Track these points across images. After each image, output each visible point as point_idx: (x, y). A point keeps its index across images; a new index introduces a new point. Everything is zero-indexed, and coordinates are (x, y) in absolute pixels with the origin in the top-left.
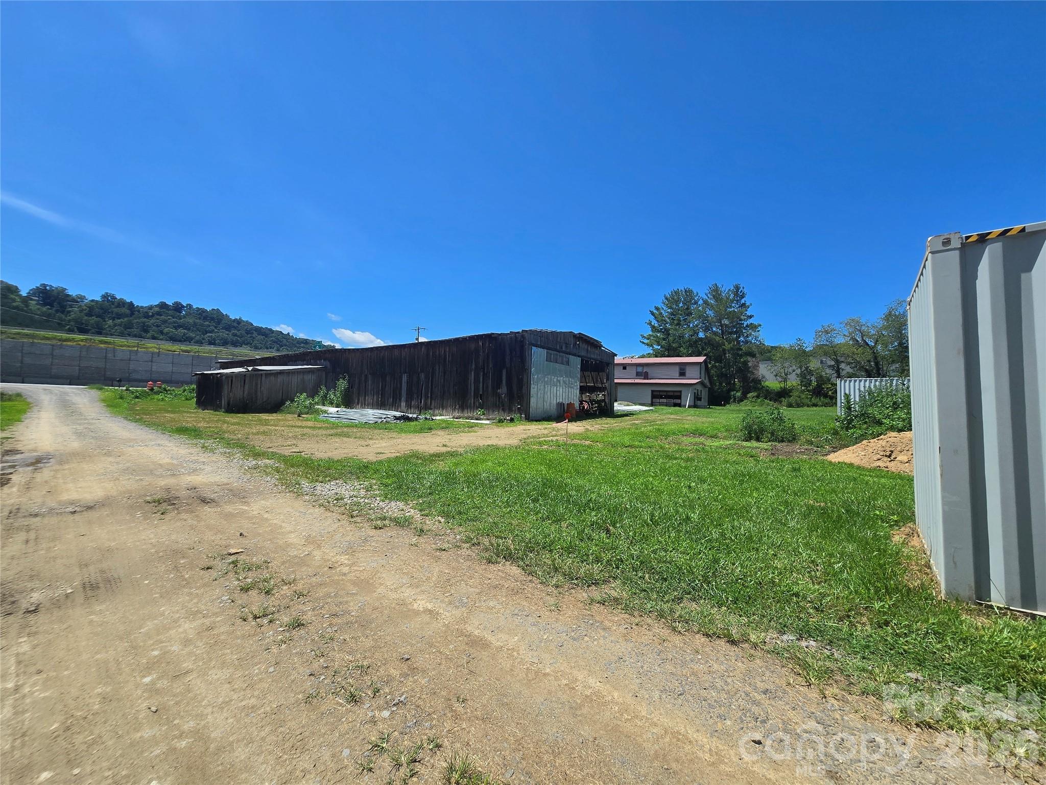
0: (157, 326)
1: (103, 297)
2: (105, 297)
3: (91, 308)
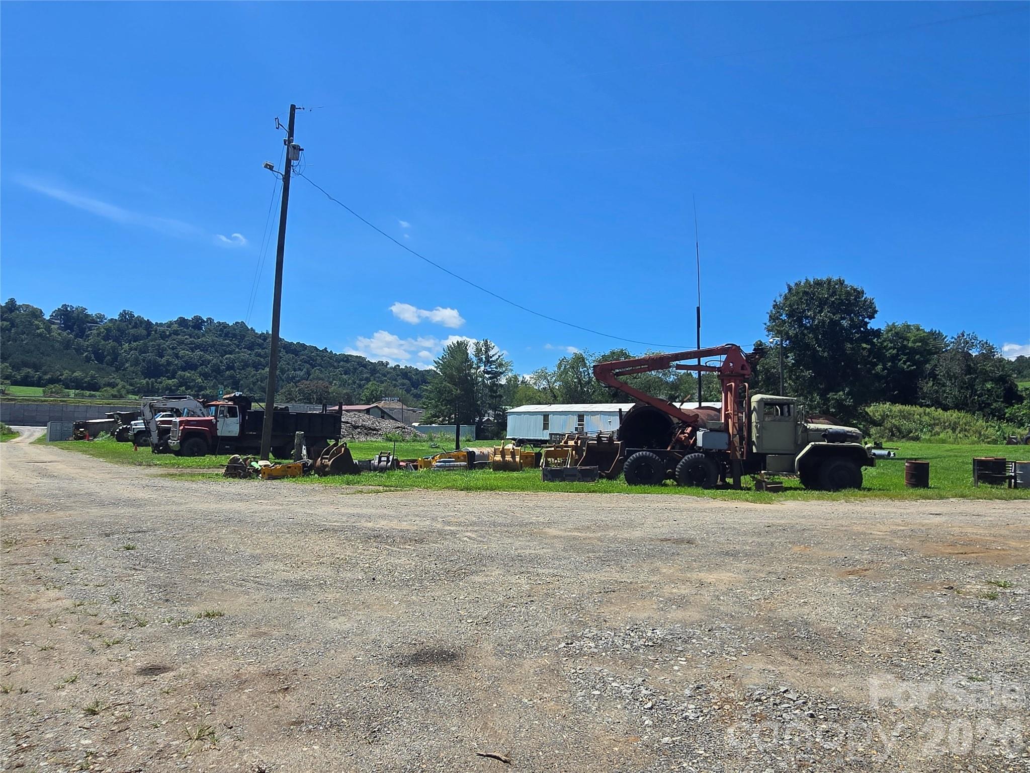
1: (122, 315)
3: (108, 330)
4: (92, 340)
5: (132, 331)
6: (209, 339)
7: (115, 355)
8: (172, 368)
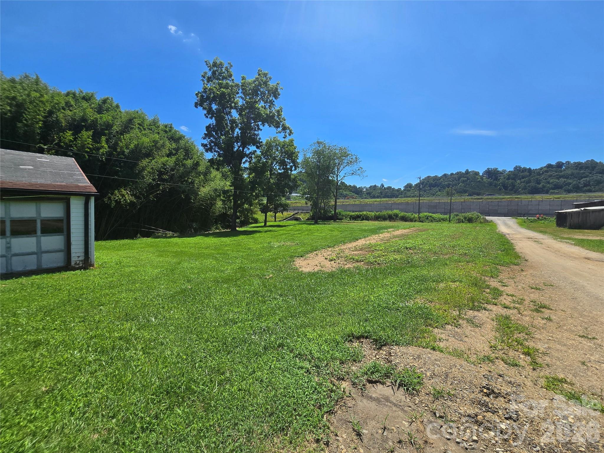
0: (546, 179)
2: (516, 168)
3: (509, 175)
4: (501, 181)
5: (521, 174)
6: (569, 172)
7: (513, 186)
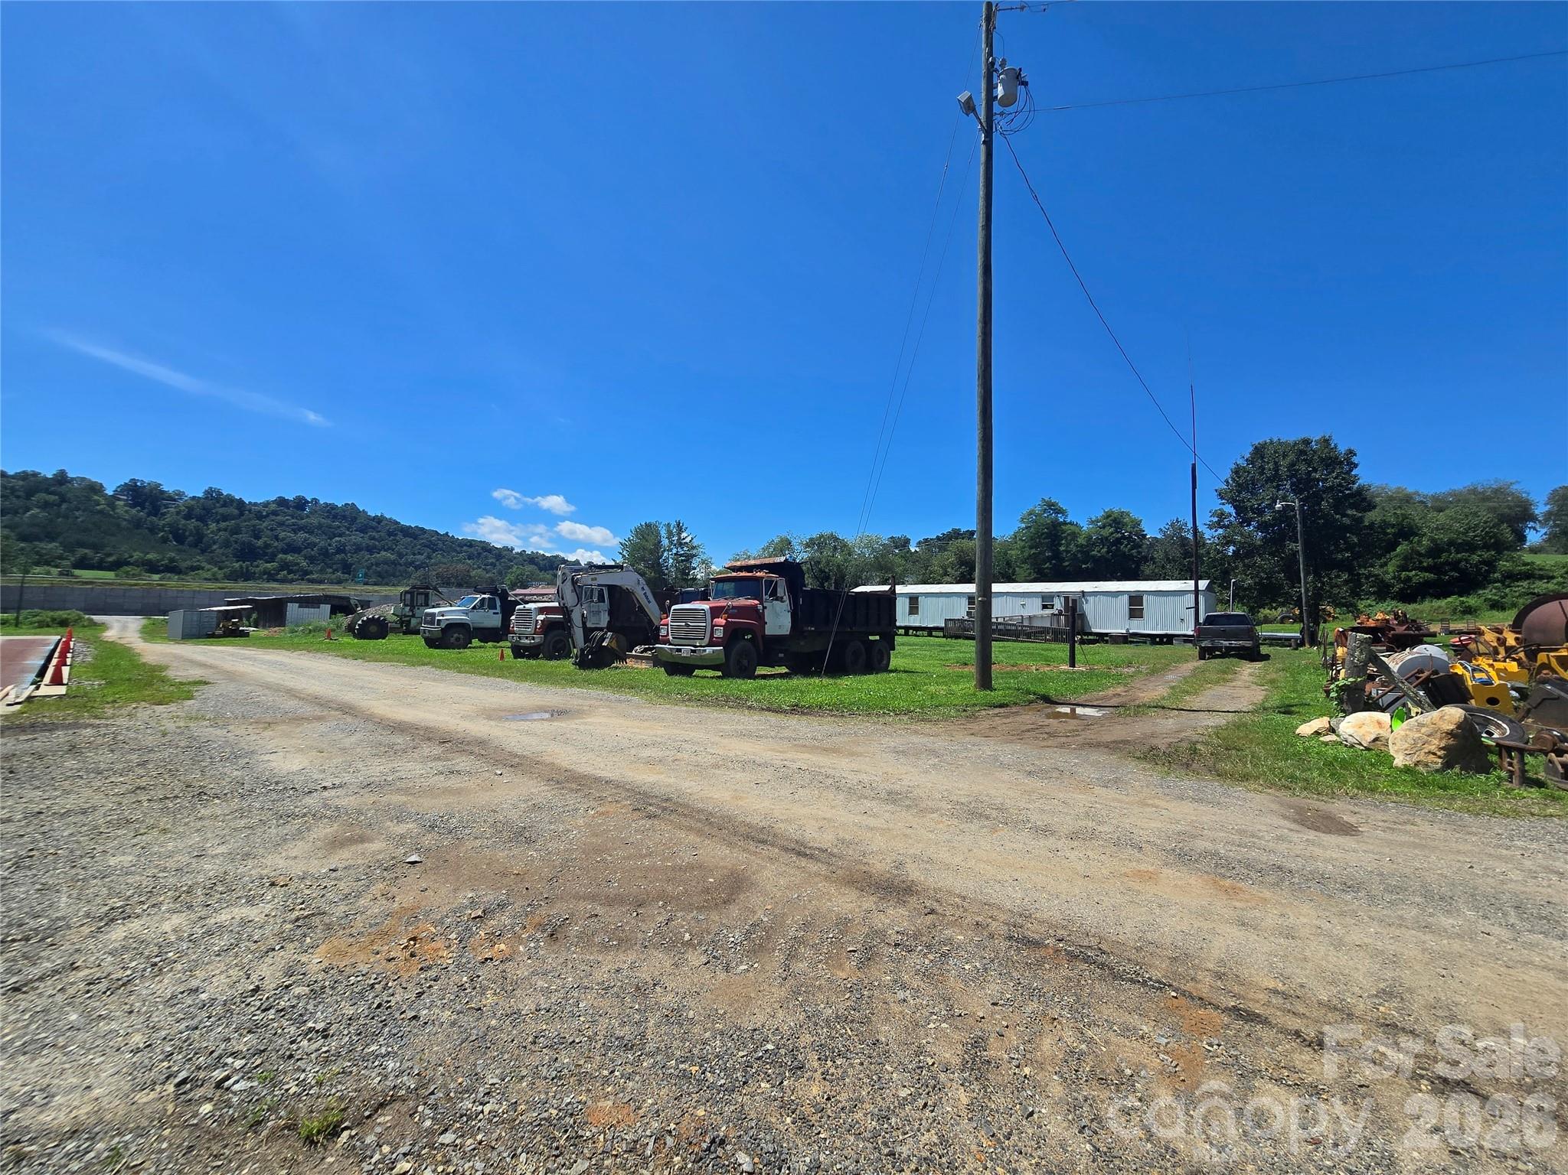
0: (272, 530)
1: (207, 492)
2: (209, 493)
3: (190, 509)
4: (168, 519)
6: (314, 521)
8: (271, 550)
